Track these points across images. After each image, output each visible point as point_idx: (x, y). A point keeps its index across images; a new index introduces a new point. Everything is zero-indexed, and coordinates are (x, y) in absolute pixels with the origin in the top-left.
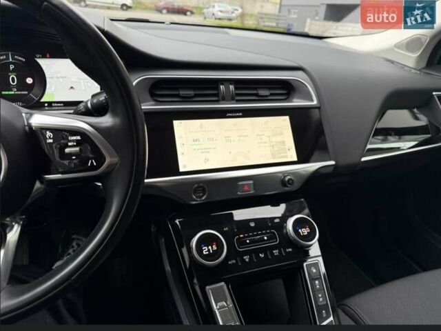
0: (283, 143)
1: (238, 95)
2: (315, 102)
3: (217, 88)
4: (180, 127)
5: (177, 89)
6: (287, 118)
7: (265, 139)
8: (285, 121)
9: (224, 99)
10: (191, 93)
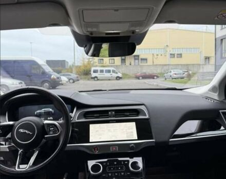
0: (132, 132)
1: (116, 115)
2: (147, 117)
3: (108, 113)
4: (92, 127)
5: (94, 114)
6: (134, 123)
7: (124, 131)
8: (134, 124)
9: (110, 117)
10: (98, 115)
